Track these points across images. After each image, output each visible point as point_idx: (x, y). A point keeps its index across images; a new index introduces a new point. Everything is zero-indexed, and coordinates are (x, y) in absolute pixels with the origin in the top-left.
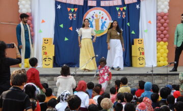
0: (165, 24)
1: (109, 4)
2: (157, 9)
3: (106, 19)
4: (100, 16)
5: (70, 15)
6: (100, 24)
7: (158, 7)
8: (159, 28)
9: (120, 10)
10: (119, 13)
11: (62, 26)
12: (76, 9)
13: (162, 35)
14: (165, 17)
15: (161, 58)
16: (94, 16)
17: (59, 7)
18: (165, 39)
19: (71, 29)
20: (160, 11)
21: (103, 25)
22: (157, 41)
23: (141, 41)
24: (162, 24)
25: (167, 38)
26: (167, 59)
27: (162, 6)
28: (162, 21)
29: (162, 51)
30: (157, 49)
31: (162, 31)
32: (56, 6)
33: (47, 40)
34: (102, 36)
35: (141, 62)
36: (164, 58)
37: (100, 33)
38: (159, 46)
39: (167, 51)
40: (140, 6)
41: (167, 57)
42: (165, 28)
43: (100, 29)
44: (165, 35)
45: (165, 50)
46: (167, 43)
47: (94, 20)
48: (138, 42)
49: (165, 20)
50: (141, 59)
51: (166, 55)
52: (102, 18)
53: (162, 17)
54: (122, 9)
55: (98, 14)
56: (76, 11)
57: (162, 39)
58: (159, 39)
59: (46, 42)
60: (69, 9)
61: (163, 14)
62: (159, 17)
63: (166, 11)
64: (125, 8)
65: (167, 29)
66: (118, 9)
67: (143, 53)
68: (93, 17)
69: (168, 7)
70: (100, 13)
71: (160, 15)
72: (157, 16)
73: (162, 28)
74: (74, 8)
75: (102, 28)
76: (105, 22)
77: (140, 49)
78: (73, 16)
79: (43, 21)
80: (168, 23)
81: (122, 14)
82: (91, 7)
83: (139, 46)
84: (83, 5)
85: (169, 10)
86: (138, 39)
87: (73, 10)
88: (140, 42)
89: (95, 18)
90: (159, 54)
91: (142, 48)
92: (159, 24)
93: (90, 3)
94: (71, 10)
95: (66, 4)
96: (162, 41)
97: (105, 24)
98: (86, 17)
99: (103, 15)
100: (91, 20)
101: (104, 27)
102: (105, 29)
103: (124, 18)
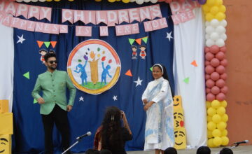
0: (221, 68)
2: (205, 40)
3: (110, 61)
4: (99, 55)
6: (100, 71)
7: (207, 36)
8: (210, 74)
9: (135, 43)
10: (134, 50)
12: (54, 44)
13: (215, 89)
14: (221, 54)
15: (216, 132)
16: (88, 56)
17: (21, 40)
18: (221, 95)
20: (209, 43)
21: (105, 72)
22: (207, 100)
23: (178, 100)
24: (215, 68)
25: (225, 94)
26: (226, 132)
27: (214, 35)
28: (215, 61)
29: (216, 117)
30: (207, 115)
31: (215, 81)
32: (16, 39)
34: (103, 93)
35: (179, 139)
36: (222, 131)
37: (101, 88)
38: (210, 110)
39: (226, 117)
40: (172, 35)
41: (226, 129)
42: (220, 74)
43: (100, 80)
44: (220, 88)
45: (222, 115)
46: (225, 103)
47: (88, 63)
49: (220, 60)
50: (178, 134)
51: (224, 125)
52: (103, 59)
53: (215, 54)
54: (139, 41)
55: (96, 52)
57: (216, 95)
58: (210, 96)
60: (40, 43)
61: (215, 48)
62: (209, 55)
63: (221, 43)
65: (224, 75)
67: (182, 124)
68: (86, 58)
69: (225, 36)
71: (209, 51)
72: (205, 53)
73: (215, 75)
74: (50, 41)
75: (104, 78)
76: (108, 67)
77: (177, 115)
80: (225, 66)
81: (139, 51)
82: (82, 39)
85: (225, 42)
87: (47, 44)
88: (176, 103)
89: (90, 59)
90: (211, 124)
91: (179, 114)
92: (210, 68)
93: (80, 31)
94: (44, 45)
95: (34, 33)
96: (216, 99)
97: (109, 71)
98: (74, 58)
99: (104, 53)
100: (83, 63)
101: (107, 76)
102: (108, 79)
103: (143, 58)
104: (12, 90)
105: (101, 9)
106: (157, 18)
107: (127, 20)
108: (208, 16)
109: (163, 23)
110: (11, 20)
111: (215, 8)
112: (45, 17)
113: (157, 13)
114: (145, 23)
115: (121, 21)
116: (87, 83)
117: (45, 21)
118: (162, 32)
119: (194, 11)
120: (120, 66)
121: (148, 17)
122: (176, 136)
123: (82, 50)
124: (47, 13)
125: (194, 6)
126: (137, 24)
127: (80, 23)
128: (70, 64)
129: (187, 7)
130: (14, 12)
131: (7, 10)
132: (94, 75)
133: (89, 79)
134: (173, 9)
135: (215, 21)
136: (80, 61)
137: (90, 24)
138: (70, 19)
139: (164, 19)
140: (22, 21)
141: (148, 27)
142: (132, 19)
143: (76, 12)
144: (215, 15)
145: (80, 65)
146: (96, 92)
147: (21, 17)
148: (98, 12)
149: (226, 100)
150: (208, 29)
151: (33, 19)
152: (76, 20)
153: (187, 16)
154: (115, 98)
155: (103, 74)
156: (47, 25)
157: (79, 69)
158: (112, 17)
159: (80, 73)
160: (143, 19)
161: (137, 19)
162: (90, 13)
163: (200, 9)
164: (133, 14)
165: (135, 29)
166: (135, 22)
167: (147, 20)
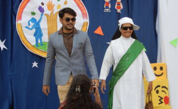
4: (59, 6)
16: (45, 7)
23: (161, 68)
55: (55, 2)
67: (167, 100)
68: (41, 10)
77: (160, 89)
86: (153, 65)
88: (158, 72)
89: (47, 11)
91: (163, 87)
98: (25, 10)
100: (37, 17)
103: (119, 11)
116: (42, 44)
120: (88, 21)
128: (20, 18)
133: (45, 38)
136: (33, 14)
145: (33, 20)
157: (32, 24)
159: (34, 30)
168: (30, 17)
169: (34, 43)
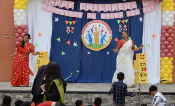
0: (170, 38)
1: (110, 16)
2: (162, 22)
3: (106, 33)
4: (100, 29)
5: (68, 28)
6: (100, 38)
7: (163, 20)
8: (164, 42)
9: (121, 23)
10: (120, 26)
11: (59, 39)
12: (74, 22)
13: (166, 50)
14: (170, 31)
15: (166, 75)
16: (94, 29)
17: (57, 20)
18: (169, 54)
19: (68, 42)
20: (164, 24)
21: (103, 38)
22: (161, 56)
23: (144, 56)
24: (167, 38)
25: (172, 53)
26: (172, 75)
27: (167, 19)
28: (167, 34)
29: (166, 66)
30: (161, 65)
31: (166, 46)
32: (53, 19)
33: (42, 54)
34: (101, 50)
35: (143, 78)
36: (169, 75)
37: (100, 47)
38: (163, 62)
39: (172, 67)
40: (143, 19)
42: (170, 42)
43: (100, 43)
44: (169, 50)
45: (169, 66)
46: (172, 59)
47: (93, 33)
48: (139, 57)
49: (170, 34)
51: (170, 71)
52: (102, 31)
53: (167, 31)
54: (123, 22)
55: (98, 27)
56: (74, 24)
57: (166, 54)
58: (163, 54)
59: (41, 56)
60: (67, 22)
61: (167, 27)
62: (164, 31)
63: (171, 24)
64: (127, 21)
65: (172, 43)
66: (119, 22)
67: (146, 69)
68: (92, 30)
69: (173, 20)
70: (100, 26)
71: (164, 29)
72: (161, 30)
73: (166, 42)
74: (72, 21)
75: (102, 42)
76: (105, 36)
77: (142, 64)
78: (71, 29)
79: (40, 35)
80: (173, 38)
81: (123, 27)
82: (91, 20)
83: (141, 61)
84: (81, 17)
85: (174, 23)
86: (140, 54)
87: (71, 23)
88: (142, 57)
89: (94, 31)
90: (163, 70)
92: (164, 38)
93: (89, 16)
94: (69, 23)
95: (64, 16)
96: (166, 56)
97: (105, 38)
98: (86, 30)
99: (102, 28)
100: (90, 33)
101: (104, 41)
102: (104, 43)
104: (50, 47)
105: (103, 3)
106: (134, 9)
107: (117, 10)
108: (164, 8)
109: (138, 12)
110: (52, 8)
111: (168, 4)
112: (70, 7)
113: (134, 6)
114: (127, 12)
115: (113, 10)
116: (92, 44)
117: (70, 9)
118: (137, 17)
119: (156, 5)
120: (112, 35)
121: (129, 8)
122: (142, 76)
123: (90, 26)
124: (71, 5)
125: (156, 3)
126: (122, 13)
127: (90, 11)
128: (83, 34)
129: (152, 3)
130: (54, 4)
131: (50, 3)
132: (96, 40)
133: (93, 42)
134: (144, 4)
135: (168, 11)
136: (89, 32)
137: (95, 12)
138: (84, 9)
139: (138, 10)
140: (58, 9)
141: (129, 14)
142: (120, 9)
143: (88, 4)
144: (168, 8)
145: (89, 34)
146: (97, 49)
147: (57, 7)
148: (101, 5)
149: (172, 57)
150: (164, 16)
151: (64, 8)
152: (87, 9)
153: (151, 8)
154: (108, 53)
155: (101, 40)
156: (71, 12)
157: (88, 36)
158: (108, 8)
159: (89, 39)
160: (126, 9)
161: (123, 9)
162: (96, 5)
163: (160, 4)
164: (120, 6)
165: (121, 15)
166: (121, 11)
167: (128, 10)
168: (87, 33)
169: (89, 44)
